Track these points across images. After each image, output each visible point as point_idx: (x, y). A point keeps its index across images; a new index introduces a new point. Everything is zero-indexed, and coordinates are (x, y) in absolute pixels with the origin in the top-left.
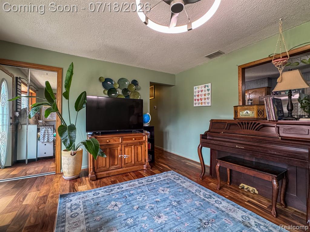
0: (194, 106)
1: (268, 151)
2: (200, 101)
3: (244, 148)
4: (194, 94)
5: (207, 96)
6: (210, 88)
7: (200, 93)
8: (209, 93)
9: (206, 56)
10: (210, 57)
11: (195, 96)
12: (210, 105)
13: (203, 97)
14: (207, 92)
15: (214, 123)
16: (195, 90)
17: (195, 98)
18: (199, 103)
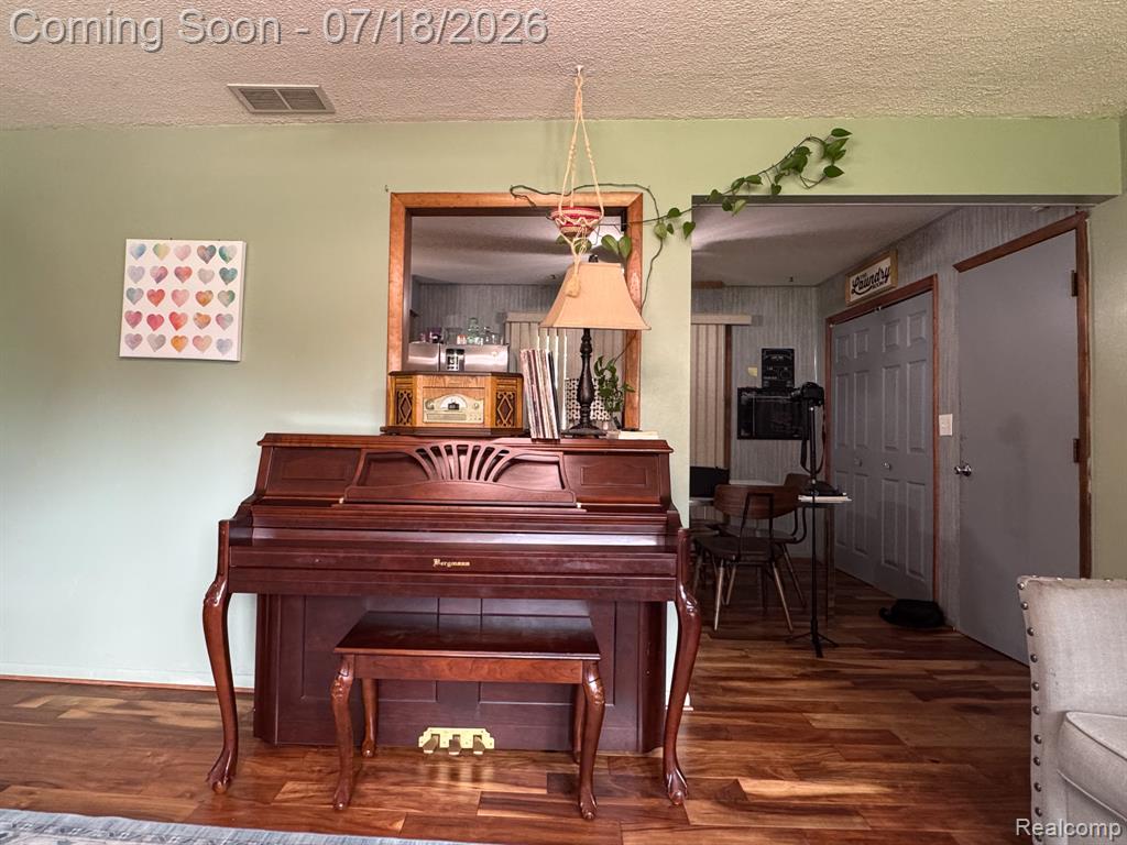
0: (125, 351)
2: (167, 329)
3: (468, 564)
4: (129, 283)
5: (214, 308)
6: (237, 263)
7: (170, 284)
8: (232, 295)
11: (134, 295)
12: (232, 355)
13: (191, 308)
14: (217, 285)
15: (280, 452)
16: (130, 261)
17: (128, 306)
18: (161, 341)
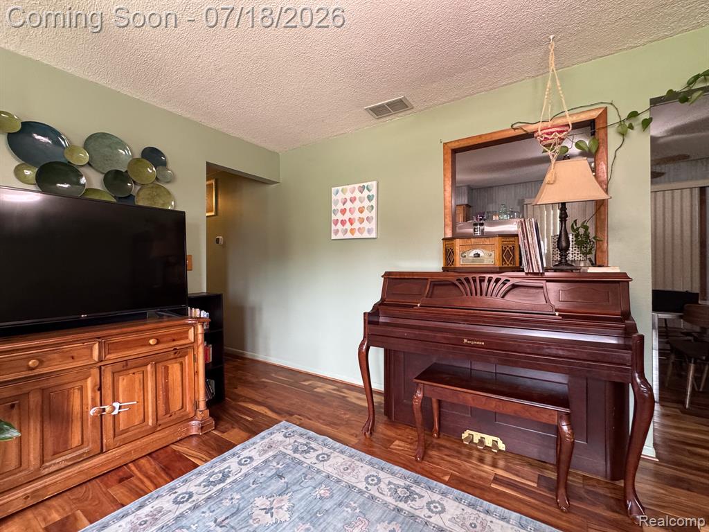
0: (333, 237)
1: (543, 348)
2: (348, 226)
3: (483, 343)
4: (333, 207)
5: (366, 214)
6: (374, 192)
7: (348, 205)
8: (372, 207)
9: (370, 109)
10: (379, 111)
11: (335, 212)
12: (373, 235)
13: (357, 215)
14: (366, 203)
15: (393, 281)
16: (334, 197)
17: (334, 217)
18: (346, 231)
